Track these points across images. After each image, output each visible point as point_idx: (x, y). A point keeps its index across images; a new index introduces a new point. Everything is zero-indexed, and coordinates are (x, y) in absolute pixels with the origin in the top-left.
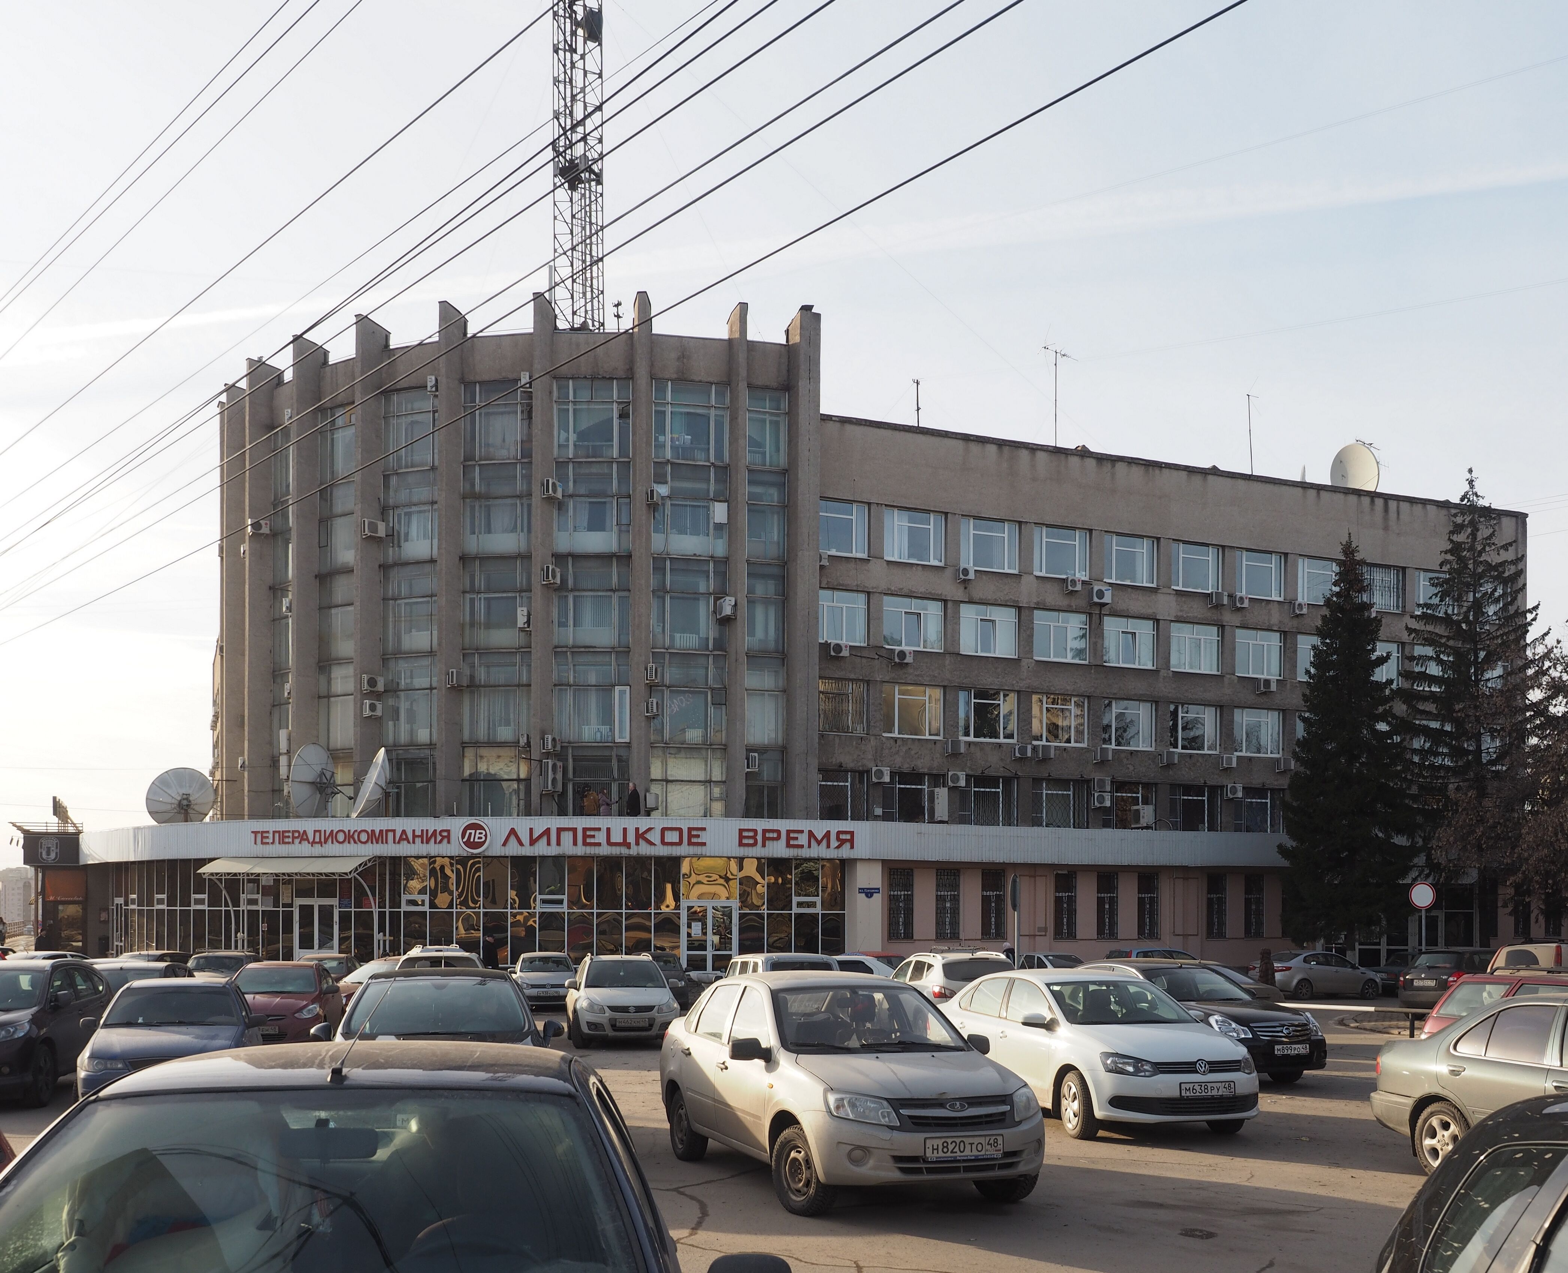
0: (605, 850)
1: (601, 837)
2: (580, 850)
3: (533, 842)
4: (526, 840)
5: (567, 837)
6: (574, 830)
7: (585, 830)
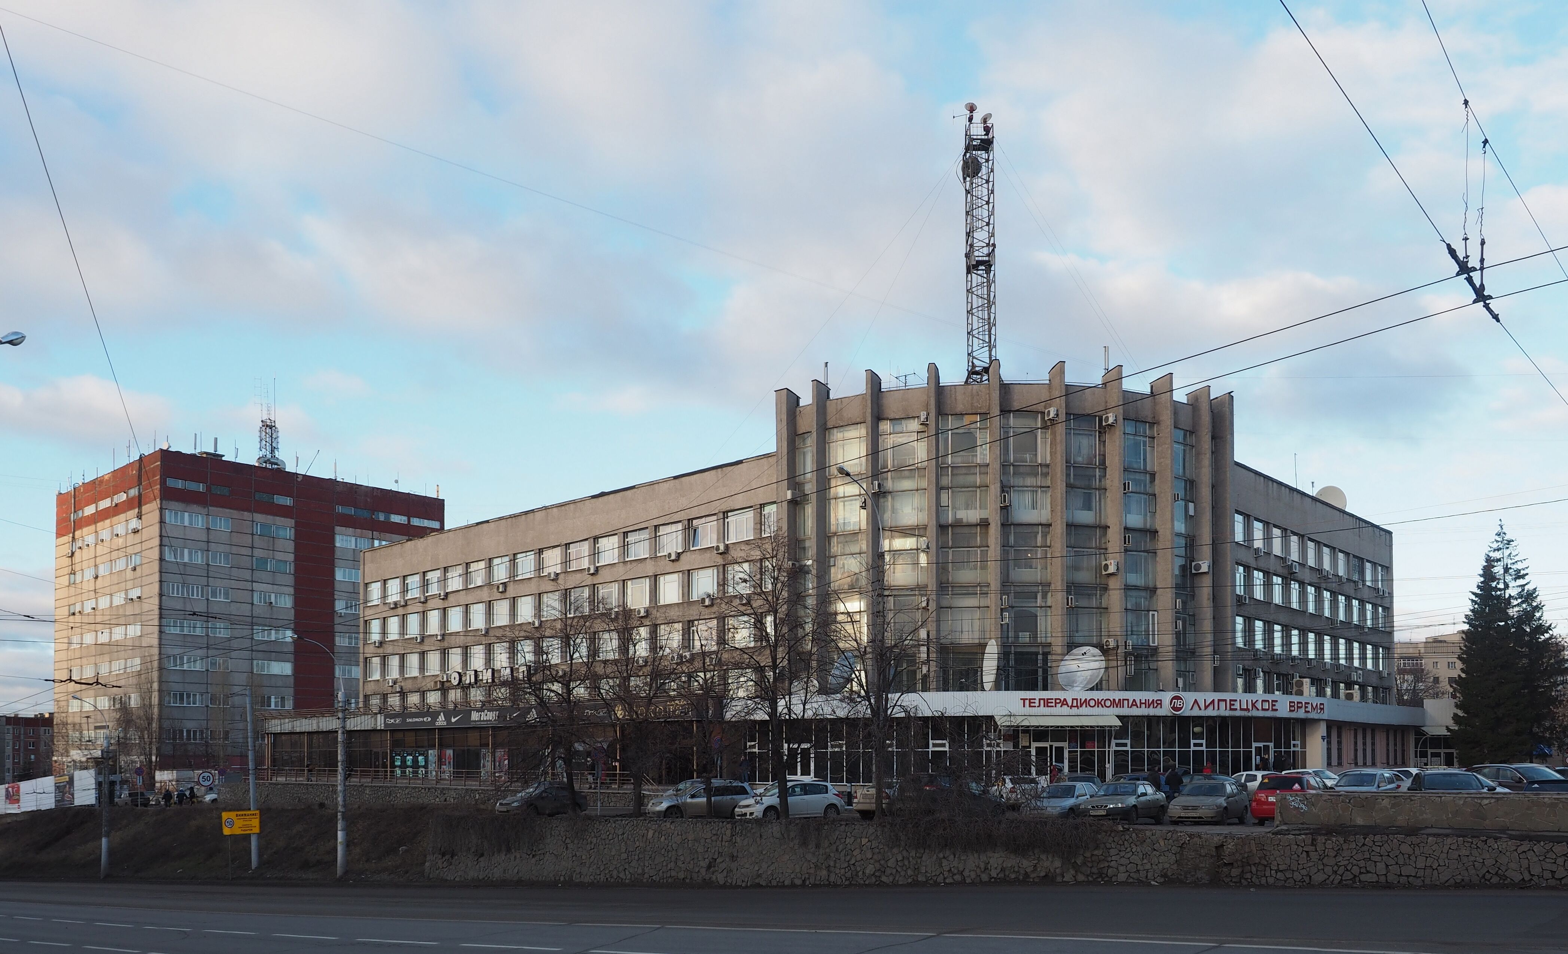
0: (1238, 713)
1: (1237, 706)
2: (1228, 713)
3: (1206, 707)
4: (1203, 707)
5: (1223, 704)
6: (1225, 700)
7: (1231, 700)
